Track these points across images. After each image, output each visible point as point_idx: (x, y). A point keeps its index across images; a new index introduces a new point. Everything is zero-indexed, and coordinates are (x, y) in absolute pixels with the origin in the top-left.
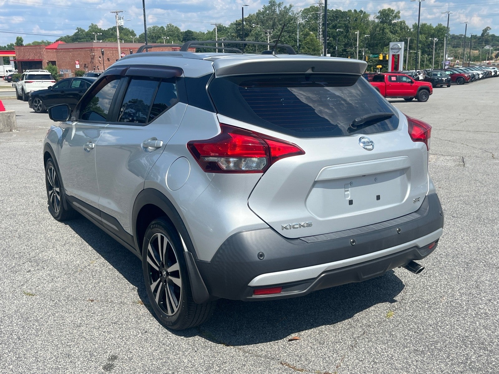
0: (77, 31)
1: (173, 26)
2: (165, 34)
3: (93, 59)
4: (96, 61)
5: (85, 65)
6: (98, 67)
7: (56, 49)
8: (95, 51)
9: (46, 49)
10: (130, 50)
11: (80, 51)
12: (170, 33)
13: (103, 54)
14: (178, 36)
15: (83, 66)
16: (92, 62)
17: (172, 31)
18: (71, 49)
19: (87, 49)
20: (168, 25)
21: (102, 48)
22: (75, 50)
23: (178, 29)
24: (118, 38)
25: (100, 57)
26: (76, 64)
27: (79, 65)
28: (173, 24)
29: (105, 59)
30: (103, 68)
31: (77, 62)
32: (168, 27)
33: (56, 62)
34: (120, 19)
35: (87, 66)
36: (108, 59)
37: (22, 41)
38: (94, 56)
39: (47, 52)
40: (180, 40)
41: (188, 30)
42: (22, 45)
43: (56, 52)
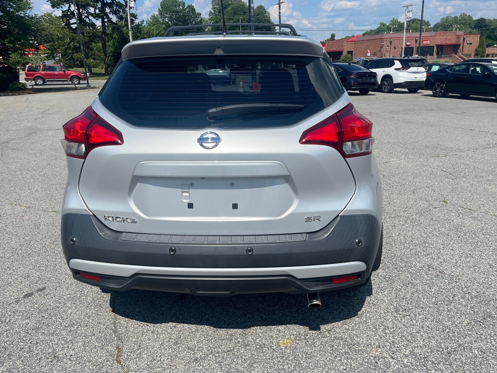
0: (380, 25)
1: (466, 15)
2: (457, 22)
3: (381, 48)
4: (384, 49)
5: (375, 53)
6: (385, 54)
7: (354, 41)
8: (385, 41)
9: (347, 41)
10: (416, 38)
11: (373, 41)
12: (462, 21)
13: (391, 43)
14: (470, 24)
15: (373, 54)
16: (380, 51)
17: (465, 20)
18: (365, 40)
19: (378, 40)
20: (461, 14)
21: (391, 38)
22: (369, 41)
23: (471, 17)
24: (405, 28)
25: (388, 46)
26: (368, 52)
27: (370, 53)
28: (466, 13)
29: (392, 47)
30: (389, 55)
31: (369, 51)
32: (462, 16)
33: (353, 52)
34: (409, 12)
35: (376, 54)
36: (395, 47)
37: (334, 37)
38: (383, 45)
39: (347, 44)
40: (471, 27)
41: (481, 18)
42: (334, 40)
43: (354, 43)
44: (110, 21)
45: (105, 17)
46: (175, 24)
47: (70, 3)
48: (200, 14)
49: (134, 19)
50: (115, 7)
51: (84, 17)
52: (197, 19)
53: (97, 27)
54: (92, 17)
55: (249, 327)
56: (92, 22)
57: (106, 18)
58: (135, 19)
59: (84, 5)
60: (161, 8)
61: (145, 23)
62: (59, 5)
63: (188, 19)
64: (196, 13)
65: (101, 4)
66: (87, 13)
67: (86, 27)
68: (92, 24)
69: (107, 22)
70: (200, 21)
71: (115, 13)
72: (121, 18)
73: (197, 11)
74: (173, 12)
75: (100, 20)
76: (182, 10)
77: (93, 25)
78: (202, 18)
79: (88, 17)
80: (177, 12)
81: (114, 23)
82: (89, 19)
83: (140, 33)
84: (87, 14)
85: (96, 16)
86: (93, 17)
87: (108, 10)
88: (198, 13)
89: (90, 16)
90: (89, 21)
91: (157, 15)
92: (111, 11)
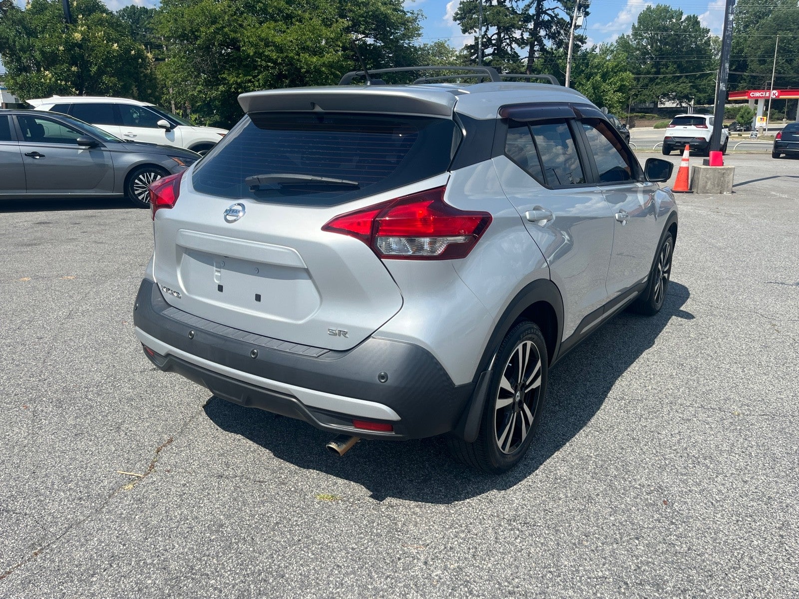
44: (543, 49)
45: (536, 43)
46: (658, 48)
47: (488, 25)
48: (708, 31)
49: (580, 44)
50: (554, 27)
51: (506, 45)
52: (701, 40)
53: (522, 59)
54: (516, 45)
55: (308, 468)
56: (515, 52)
57: (537, 45)
58: (582, 44)
59: (508, 26)
60: (639, 22)
61: (597, 50)
62: (472, 28)
63: (682, 40)
64: (700, 29)
65: (534, 24)
66: (509, 38)
67: (504, 60)
68: (513, 56)
69: (538, 51)
70: (705, 43)
71: (552, 36)
72: (560, 44)
73: (703, 25)
74: (659, 28)
75: (528, 48)
76: (674, 24)
77: (515, 57)
78: (710, 37)
79: (510, 45)
80: (665, 29)
81: (547, 52)
82: (512, 48)
83: (587, 65)
84: (510, 41)
85: (521, 42)
86: (518, 44)
87: (542, 33)
88: (704, 29)
89: (514, 43)
90: (511, 50)
91: (628, 36)
92: (547, 34)
